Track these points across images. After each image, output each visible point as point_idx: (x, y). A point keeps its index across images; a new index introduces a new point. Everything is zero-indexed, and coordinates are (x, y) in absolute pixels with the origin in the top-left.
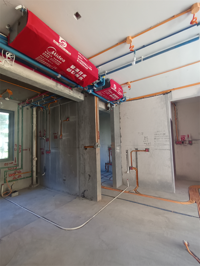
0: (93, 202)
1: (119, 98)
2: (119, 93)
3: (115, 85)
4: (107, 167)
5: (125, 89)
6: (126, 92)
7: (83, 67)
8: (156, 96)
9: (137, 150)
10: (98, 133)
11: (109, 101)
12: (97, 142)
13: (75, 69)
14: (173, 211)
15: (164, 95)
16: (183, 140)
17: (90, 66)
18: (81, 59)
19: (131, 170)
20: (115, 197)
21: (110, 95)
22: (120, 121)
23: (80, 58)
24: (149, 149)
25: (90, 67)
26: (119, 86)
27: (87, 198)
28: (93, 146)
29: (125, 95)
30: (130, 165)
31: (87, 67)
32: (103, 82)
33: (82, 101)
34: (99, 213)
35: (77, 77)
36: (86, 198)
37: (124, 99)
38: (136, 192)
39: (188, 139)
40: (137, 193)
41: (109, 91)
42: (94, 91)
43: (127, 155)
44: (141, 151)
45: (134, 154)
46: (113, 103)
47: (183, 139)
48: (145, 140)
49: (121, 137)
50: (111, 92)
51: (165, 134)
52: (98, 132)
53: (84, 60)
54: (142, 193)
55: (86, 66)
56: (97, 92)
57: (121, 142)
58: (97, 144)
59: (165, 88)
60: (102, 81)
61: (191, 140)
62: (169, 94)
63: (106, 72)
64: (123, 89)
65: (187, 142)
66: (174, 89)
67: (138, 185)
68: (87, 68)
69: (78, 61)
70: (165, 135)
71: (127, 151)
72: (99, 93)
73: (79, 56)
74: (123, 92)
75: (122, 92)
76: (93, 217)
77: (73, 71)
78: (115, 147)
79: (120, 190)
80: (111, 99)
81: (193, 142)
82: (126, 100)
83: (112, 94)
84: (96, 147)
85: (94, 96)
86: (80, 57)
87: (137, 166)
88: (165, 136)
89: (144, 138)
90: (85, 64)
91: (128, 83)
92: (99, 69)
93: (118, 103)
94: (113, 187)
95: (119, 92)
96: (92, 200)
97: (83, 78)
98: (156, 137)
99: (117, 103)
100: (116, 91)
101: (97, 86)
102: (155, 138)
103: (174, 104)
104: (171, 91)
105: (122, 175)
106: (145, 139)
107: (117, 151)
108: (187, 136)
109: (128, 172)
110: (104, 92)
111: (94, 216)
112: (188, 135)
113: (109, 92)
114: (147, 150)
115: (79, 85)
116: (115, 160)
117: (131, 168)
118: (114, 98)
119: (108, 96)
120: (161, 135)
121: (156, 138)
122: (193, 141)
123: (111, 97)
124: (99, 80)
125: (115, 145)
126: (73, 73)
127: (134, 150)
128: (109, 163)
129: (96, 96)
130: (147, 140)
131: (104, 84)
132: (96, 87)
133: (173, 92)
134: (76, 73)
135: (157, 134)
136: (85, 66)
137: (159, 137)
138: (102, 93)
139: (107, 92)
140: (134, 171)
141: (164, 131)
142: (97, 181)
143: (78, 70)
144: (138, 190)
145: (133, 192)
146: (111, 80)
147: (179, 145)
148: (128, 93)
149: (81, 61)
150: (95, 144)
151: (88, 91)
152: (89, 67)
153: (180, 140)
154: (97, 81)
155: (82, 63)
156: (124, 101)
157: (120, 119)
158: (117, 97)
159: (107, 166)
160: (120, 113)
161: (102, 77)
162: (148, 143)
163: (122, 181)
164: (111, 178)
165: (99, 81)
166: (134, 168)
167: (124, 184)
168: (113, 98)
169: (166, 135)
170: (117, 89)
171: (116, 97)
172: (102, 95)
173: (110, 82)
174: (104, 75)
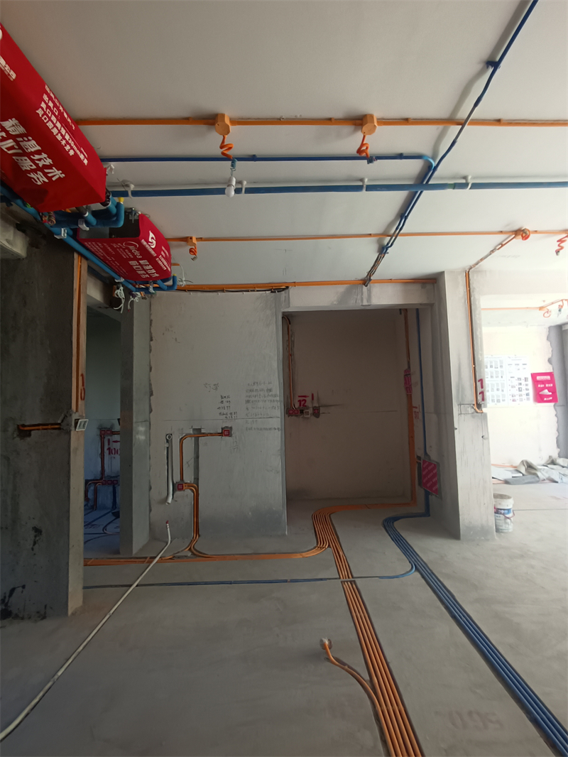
0: (47, 624)
1: (157, 275)
2: (162, 262)
3: (151, 235)
4: (90, 495)
5: (179, 253)
6: (178, 265)
7: (59, 142)
8: (254, 291)
9: (198, 433)
10: (80, 378)
11: (122, 280)
12: (77, 410)
13: (21, 135)
14: (289, 579)
15: (272, 292)
16: (303, 405)
17: (82, 149)
18: (53, 113)
19: (178, 493)
20: (130, 586)
21: (133, 263)
22: (150, 346)
23: (48, 107)
24: (231, 428)
25: (81, 152)
26: (162, 241)
27: (21, 616)
28: (59, 424)
29: (175, 271)
30: (177, 478)
31: (72, 148)
32: (117, 215)
33: (18, 259)
34: (79, 653)
35: (24, 169)
36: (17, 617)
37: (170, 283)
38: (193, 554)
39: (312, 403)
40: (197, 555)
41: (131, 247)
42: (75, 234)
43: (168, 448)
44: (211, 434)
45: (189, 444)
46: (134, 286)
47: (302, 403)
48: (222, 405)
49: (151, 394)
50: (137, 253)
51: (270, 390)
52: (82, 375)
53: (61, 119)
54: (209, 553)
55: (67, 143)
56: (87, 240)
57: (151, 411)
58: (75, 416)
59: (277, 278)
60: (114, 210)
61: (317, 406)
62: (283, 292)
63: (132, 187)
64: (172, 252)
65: (310, 411)
66: (295, 284)
67: (197, 531)
68: (72, 153)
69: (40, 112)
70: (270, 394)
71: (169, 437)
72: (96, 247)
73: (45, 97)
74: (172, 261)
75: (168, 259)
76: (56, 677)
77: (10, 143)
78: (134, 425)
79: (146, 558)
80: (132, 276)
81: (322, 410)
82: (176, 288)
83: (138, 260)
84: (73, 428)
85: (73, 250)
86: (51, 104)
87: (197, 479)
88: (272, 395)
89: (220, 400)
90: (67, 137)
91: (191, 238)
92: (111, 169)
93: (151, 290)
94: (118, 553)
95: (163, 259)
96: (44, 617)
97: (47, 181)
98: (250, 397)
99: (147, 289)
100: (153, 252)
101: (93, 220)
102: (248, 399)
103: (288, 319)
104: (287, 287)
105: (150, 510)
106: (222, 402)
107: (137, 437)
108: (311, 396)
109: (170, 500)
110: (112, 247)
111: (60, 673)
112: (313, 395)
113: (130, 251)
114: (226, 432)
115: (19, 197)
116: (131, 466)
117: (179, 487)
118: (143, 272)
119: (125, 262)
120: (262, 393)
121: (251, 399)
122: (321, 408)
123: (134, 267)
124: (105, 204)
125: (134, 420)
126: (9, 149)
127: (191, 432)
128: (101, 479)
129: (80, 254)
130: (228, 404)
131: (121, 223)
132: (88, 224)
133: (292, 290)
134: (20, 151)
135: (253, 391)
136: (64, 142)
137: (256, 399)
138: (105, 249)
139: (124, 250)
140: (188, 493)
141: (269, 383)
142: (70, 546)
143: (32, 146)
144: (200, 546)
145: (186, 556)
146: (142, 216)
147: (294, 417)
148: (184, 268)
149: (53, 118)
150: (68, 414)
151: (55, 230)
152: (78, 153)
153: (297, 405)
154: (97, 206)
155: (55, 126)
156: (170, 288)
157: (151, 340)
158: (154, 271)
159: (92, 488)
160: (151, 321)
161: (116, 199)
162: (231, 414)
163: (150, 529)
164: (108, 527)
165: (105, 208)
166: (189, 485)
167: (156, 536)
168: (139, 272)
169: (273, 393)
170: (157, 249)
171: (149, 272)
172: (104, 256)
173: (137, 221)
174: (125, 194)
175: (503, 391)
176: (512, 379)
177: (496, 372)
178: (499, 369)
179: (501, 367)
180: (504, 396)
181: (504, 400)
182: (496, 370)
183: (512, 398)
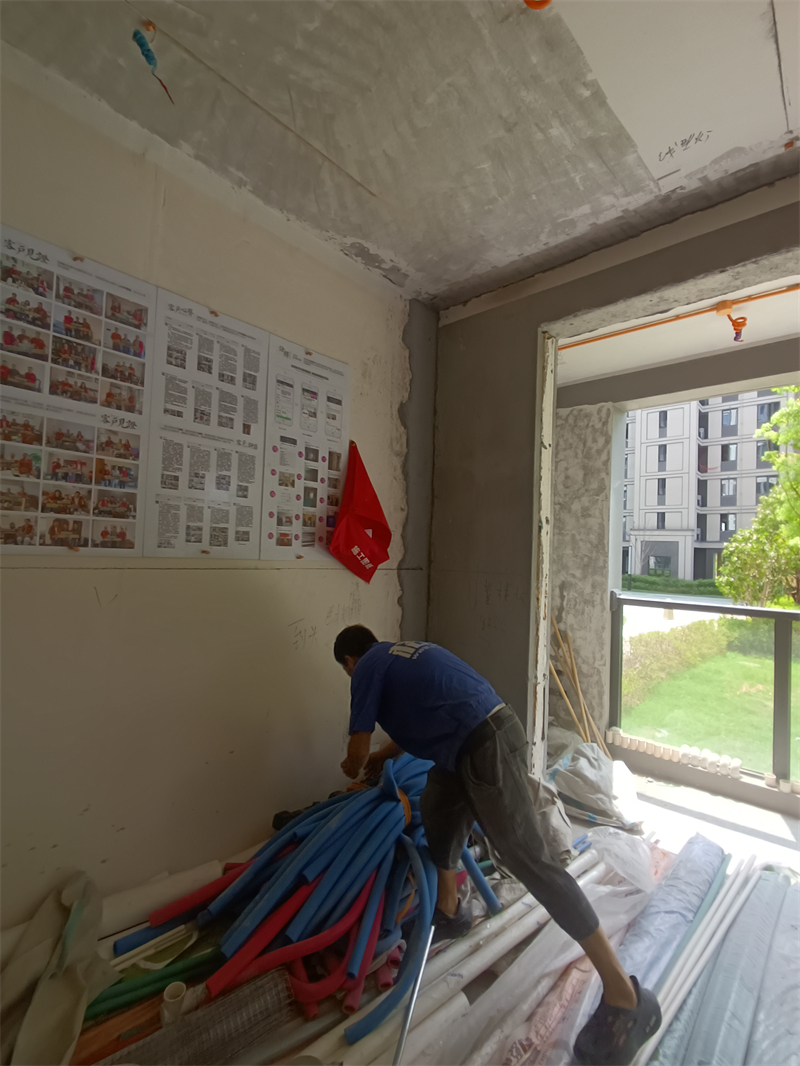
175: (243, 491)
176: (287, 446)
177: (225, 397)
178: (238, 389)
179: (250, 381)
180: (245, 515)
181: (243, 537)
182: (226, 387)
183: (275, 530)
